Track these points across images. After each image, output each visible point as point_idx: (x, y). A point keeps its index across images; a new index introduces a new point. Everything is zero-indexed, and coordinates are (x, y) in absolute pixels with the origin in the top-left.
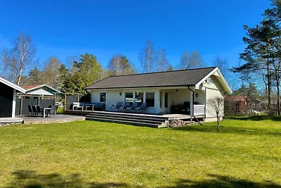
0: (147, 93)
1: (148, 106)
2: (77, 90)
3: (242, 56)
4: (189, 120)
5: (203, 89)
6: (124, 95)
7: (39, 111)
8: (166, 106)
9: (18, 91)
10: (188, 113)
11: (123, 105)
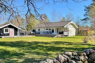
0: (52, 29)
1: (52, 32)
2: (31, 28)
3: (84, 15)
4: (63, 36)
5: (68, 27)
6: (45, 29)
7: (23, 34)
8: (58, 32)
9: (19, 29)
10: (63, 34)
11: (45, 32)
